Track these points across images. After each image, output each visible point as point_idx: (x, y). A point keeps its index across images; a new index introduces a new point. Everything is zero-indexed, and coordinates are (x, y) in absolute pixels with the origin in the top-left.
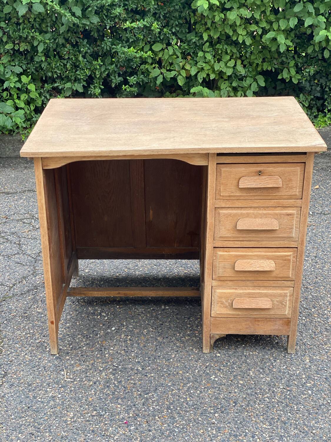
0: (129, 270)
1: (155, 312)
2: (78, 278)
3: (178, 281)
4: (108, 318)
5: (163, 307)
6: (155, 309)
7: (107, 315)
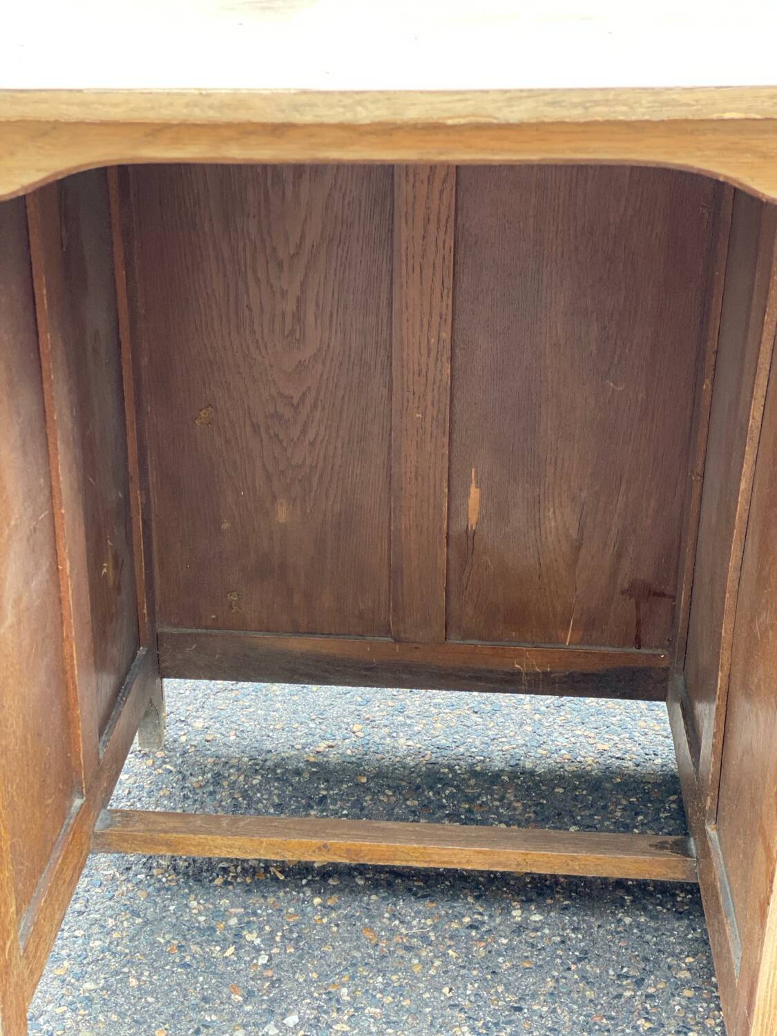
0: (369, 730)
1: (481, 939)
2: (160, 754)
3: (576, 788)
4: (270, 959)
5: (517, 913)
6: (483, 923)
7: (270, 940)
